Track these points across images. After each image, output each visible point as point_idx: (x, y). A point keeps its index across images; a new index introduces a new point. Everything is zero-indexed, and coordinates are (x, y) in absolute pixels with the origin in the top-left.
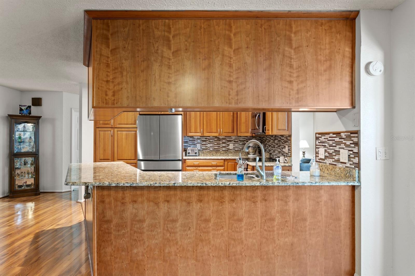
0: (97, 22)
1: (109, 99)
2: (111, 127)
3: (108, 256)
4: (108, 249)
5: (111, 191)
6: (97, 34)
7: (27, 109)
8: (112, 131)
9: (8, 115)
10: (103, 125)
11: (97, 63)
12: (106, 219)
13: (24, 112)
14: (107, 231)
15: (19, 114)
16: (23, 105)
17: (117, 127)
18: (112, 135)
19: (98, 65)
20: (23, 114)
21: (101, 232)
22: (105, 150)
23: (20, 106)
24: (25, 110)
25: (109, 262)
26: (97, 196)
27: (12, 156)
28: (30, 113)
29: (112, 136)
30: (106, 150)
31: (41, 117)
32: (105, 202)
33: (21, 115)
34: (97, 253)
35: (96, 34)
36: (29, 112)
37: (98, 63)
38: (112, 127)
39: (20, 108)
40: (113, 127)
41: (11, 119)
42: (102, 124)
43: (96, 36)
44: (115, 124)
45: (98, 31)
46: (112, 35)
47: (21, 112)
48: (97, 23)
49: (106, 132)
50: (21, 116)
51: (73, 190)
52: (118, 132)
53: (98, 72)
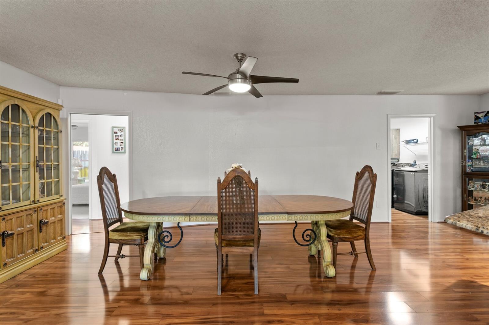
7: (486, 115)
9: (458, 127)
13: (482, 120)
15: (473, 124)
16: (480, 111)
20: (479, 123)
23: (476, 114)
24: (483, 117)
27: (464, 176)
33: (476, 124)
39: (476, 116)
41: (462, 131)
47: (476, 121)
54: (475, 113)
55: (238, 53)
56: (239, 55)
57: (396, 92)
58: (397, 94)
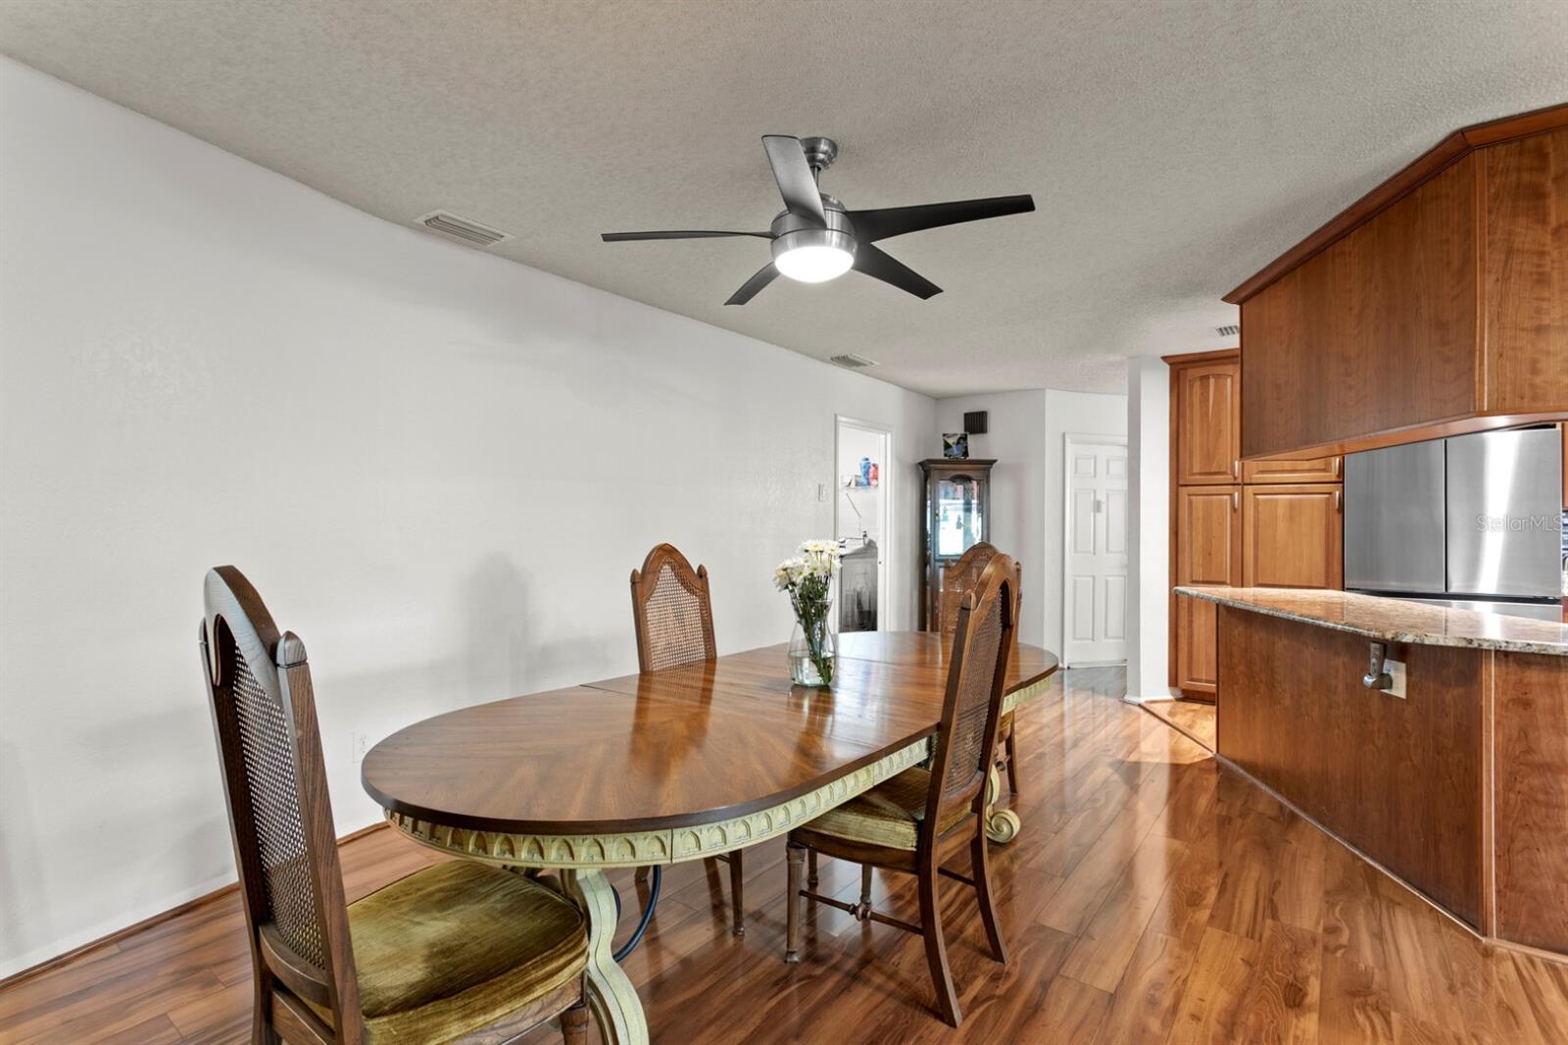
0: (1493, 153)
1: (1546, 382)
2: (1232, 481)
3: (1546, 876)
4: (1543, 855)
5: (1563, 675)
6: (1493, 191)
7: (958, 443)
8: (1236, 494)
10: (1202, 477)
11: (1493, 277)
12: (1537, 758)
13: (954, 451)
14: (1541, 797)
16: (950, 433)
17: (1253, 481)
18: (1236, 506)
19: (1500, 284)
20: (950, 456)
21: (1512, 796)
22: (1208, 554)
23: (944, 438)
24: (955, 445)
25: (1552, 897)
26: (1500, 683)
28: (966, 454)
29: (1234, 510)
30: (1213, 553)
31: (995, 461)
32: (1533, 706)
33: (947, 458)
34: (1498, 857)
35: (1488, 190)
36: (964, 450)
37: (1498, 280)
38: (1236, 482)
39: (945, 442)
40: (1239, 481)
42: (1200, 474)
43: (1489, 197)
44: (1245, 473)
45: (1498, 180)
46: (1556, 180)
47: (946, 452)
48: (1493, 157)
49: (1214, 497)
50: (946, 461)
51: (1069, 668)
52: (1258, 497)
53: (1500, 305)
54: (944, 435)
55: (821, 138)
56: (823, 147)
57: (862, 361)
58: (861, 368)
